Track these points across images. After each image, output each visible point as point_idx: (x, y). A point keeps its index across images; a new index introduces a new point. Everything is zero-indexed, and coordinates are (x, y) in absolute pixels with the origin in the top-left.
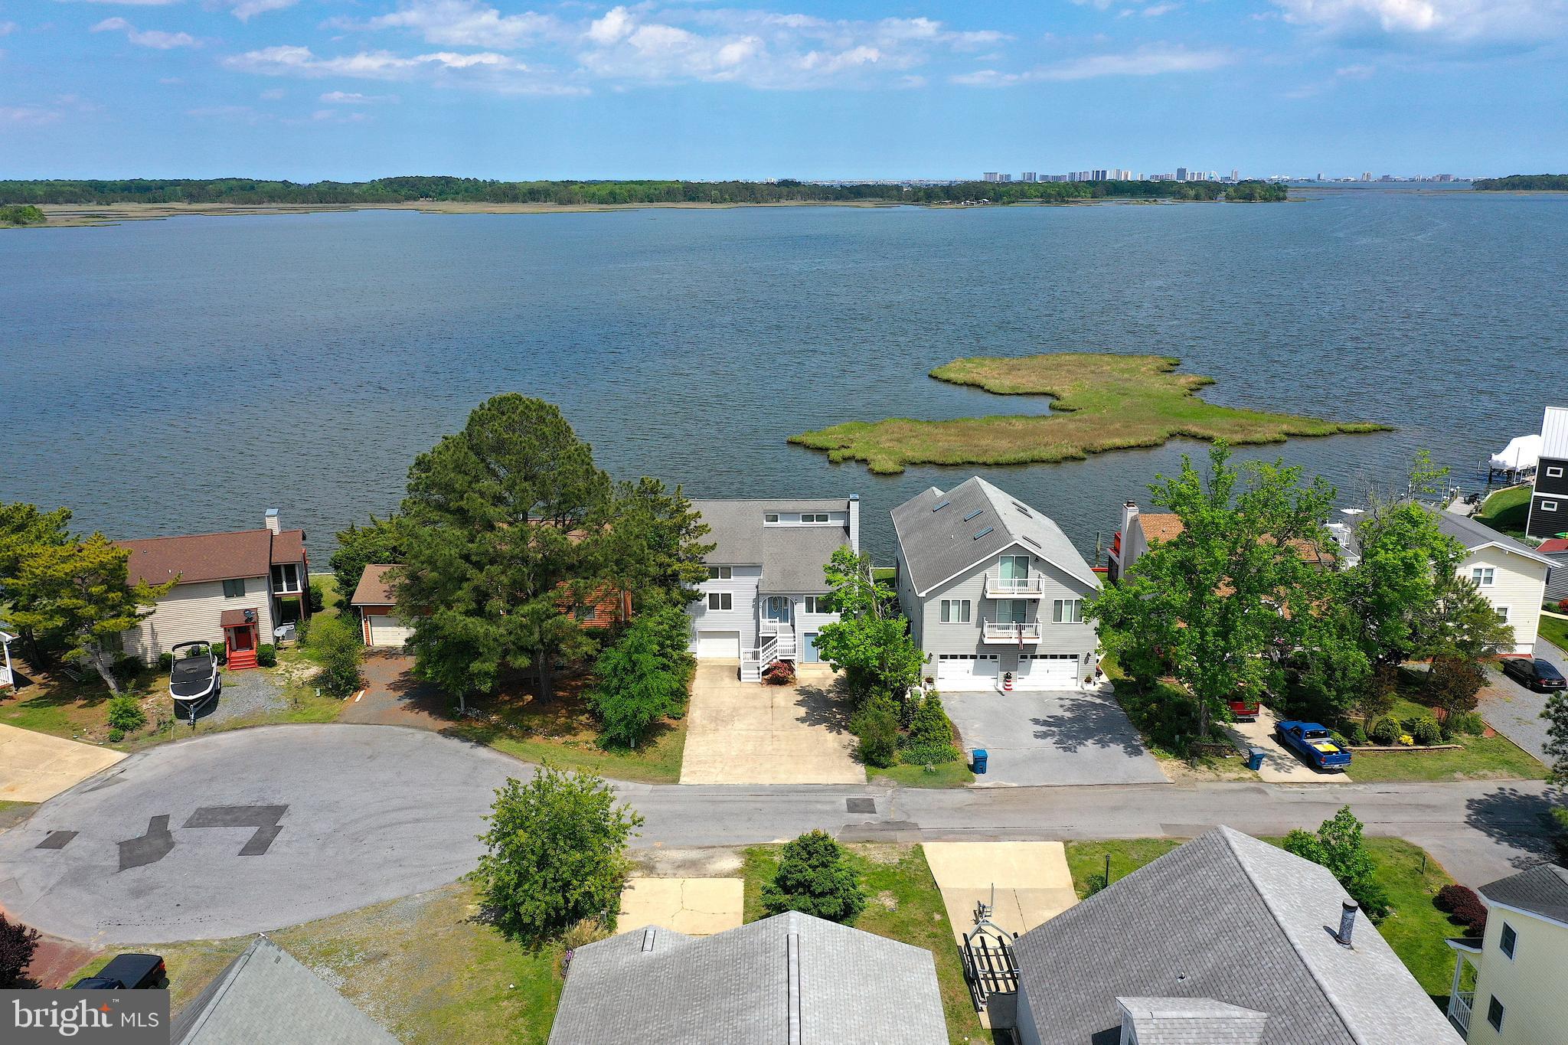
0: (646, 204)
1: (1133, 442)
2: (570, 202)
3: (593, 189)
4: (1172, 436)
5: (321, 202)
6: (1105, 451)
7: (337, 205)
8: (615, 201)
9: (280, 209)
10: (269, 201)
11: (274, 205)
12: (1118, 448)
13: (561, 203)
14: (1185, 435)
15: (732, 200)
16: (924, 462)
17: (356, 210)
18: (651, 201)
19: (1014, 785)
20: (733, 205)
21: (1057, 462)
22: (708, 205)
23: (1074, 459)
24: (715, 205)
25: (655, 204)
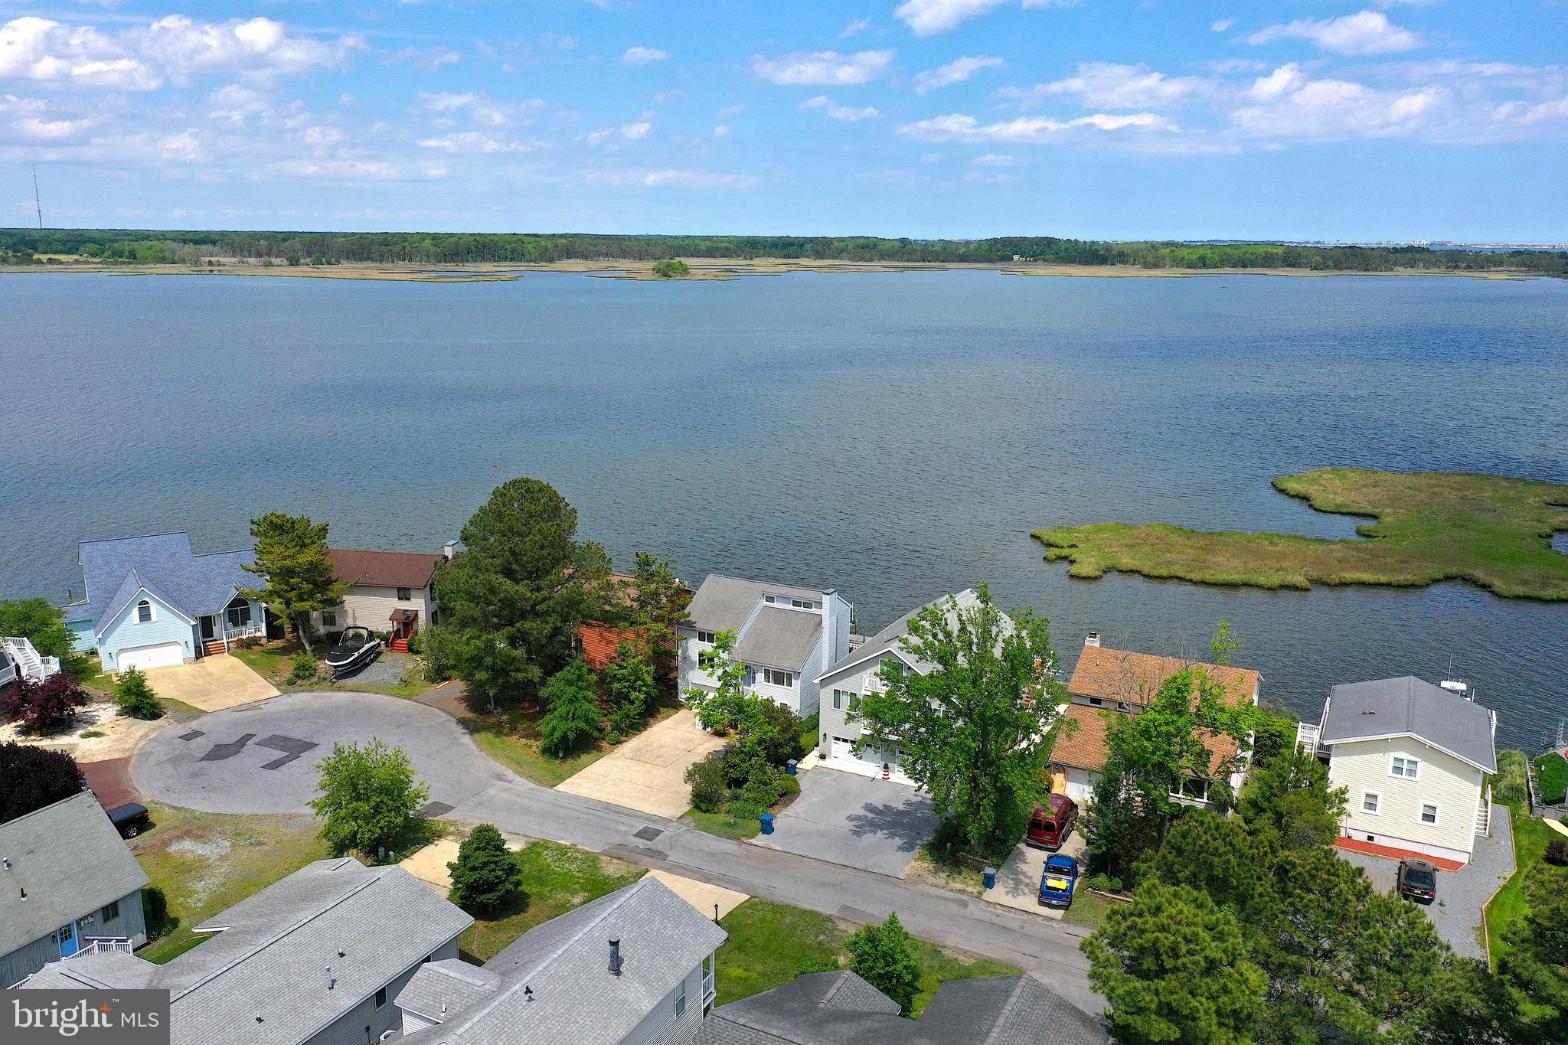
0: (1239, 270)
1: (1383, 579)
2: (1156, 266)
3: (1184, 252)
4: (1449, 578)
5: (924, 261)
6: (1344, 584)
7: (938, 264)
8: (1204, 266)
9: (884, 267)
10: (879, 260)
11: (883, 263)
12: (1362, 584)
13: (1147, 266)
14: (1466, 580)
15: (1336, 267)
16: (1132, 571)
17: (947, 269)
18: (1244, 266)
19: (779, 848)
20: (1336, 272)
21: (1271, 589)
22: (1307, 272)
23: (1296, 588)
24: (1315, 273)
25: (1249, 270)
